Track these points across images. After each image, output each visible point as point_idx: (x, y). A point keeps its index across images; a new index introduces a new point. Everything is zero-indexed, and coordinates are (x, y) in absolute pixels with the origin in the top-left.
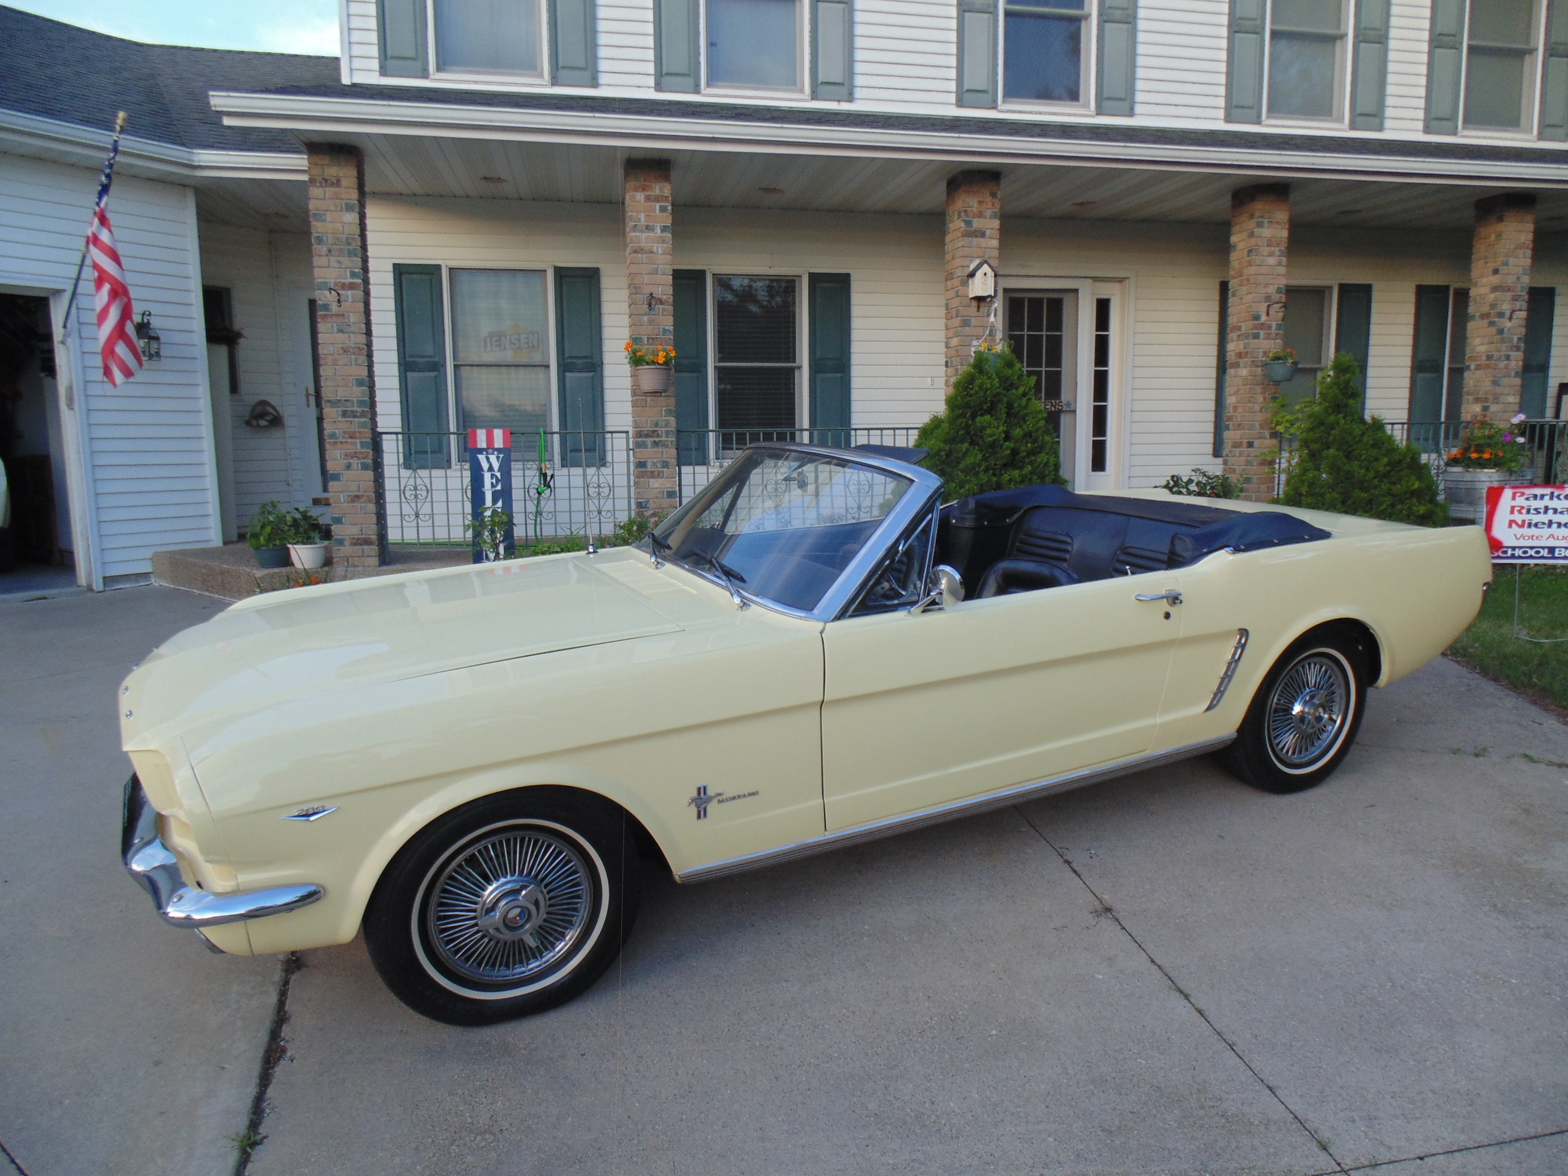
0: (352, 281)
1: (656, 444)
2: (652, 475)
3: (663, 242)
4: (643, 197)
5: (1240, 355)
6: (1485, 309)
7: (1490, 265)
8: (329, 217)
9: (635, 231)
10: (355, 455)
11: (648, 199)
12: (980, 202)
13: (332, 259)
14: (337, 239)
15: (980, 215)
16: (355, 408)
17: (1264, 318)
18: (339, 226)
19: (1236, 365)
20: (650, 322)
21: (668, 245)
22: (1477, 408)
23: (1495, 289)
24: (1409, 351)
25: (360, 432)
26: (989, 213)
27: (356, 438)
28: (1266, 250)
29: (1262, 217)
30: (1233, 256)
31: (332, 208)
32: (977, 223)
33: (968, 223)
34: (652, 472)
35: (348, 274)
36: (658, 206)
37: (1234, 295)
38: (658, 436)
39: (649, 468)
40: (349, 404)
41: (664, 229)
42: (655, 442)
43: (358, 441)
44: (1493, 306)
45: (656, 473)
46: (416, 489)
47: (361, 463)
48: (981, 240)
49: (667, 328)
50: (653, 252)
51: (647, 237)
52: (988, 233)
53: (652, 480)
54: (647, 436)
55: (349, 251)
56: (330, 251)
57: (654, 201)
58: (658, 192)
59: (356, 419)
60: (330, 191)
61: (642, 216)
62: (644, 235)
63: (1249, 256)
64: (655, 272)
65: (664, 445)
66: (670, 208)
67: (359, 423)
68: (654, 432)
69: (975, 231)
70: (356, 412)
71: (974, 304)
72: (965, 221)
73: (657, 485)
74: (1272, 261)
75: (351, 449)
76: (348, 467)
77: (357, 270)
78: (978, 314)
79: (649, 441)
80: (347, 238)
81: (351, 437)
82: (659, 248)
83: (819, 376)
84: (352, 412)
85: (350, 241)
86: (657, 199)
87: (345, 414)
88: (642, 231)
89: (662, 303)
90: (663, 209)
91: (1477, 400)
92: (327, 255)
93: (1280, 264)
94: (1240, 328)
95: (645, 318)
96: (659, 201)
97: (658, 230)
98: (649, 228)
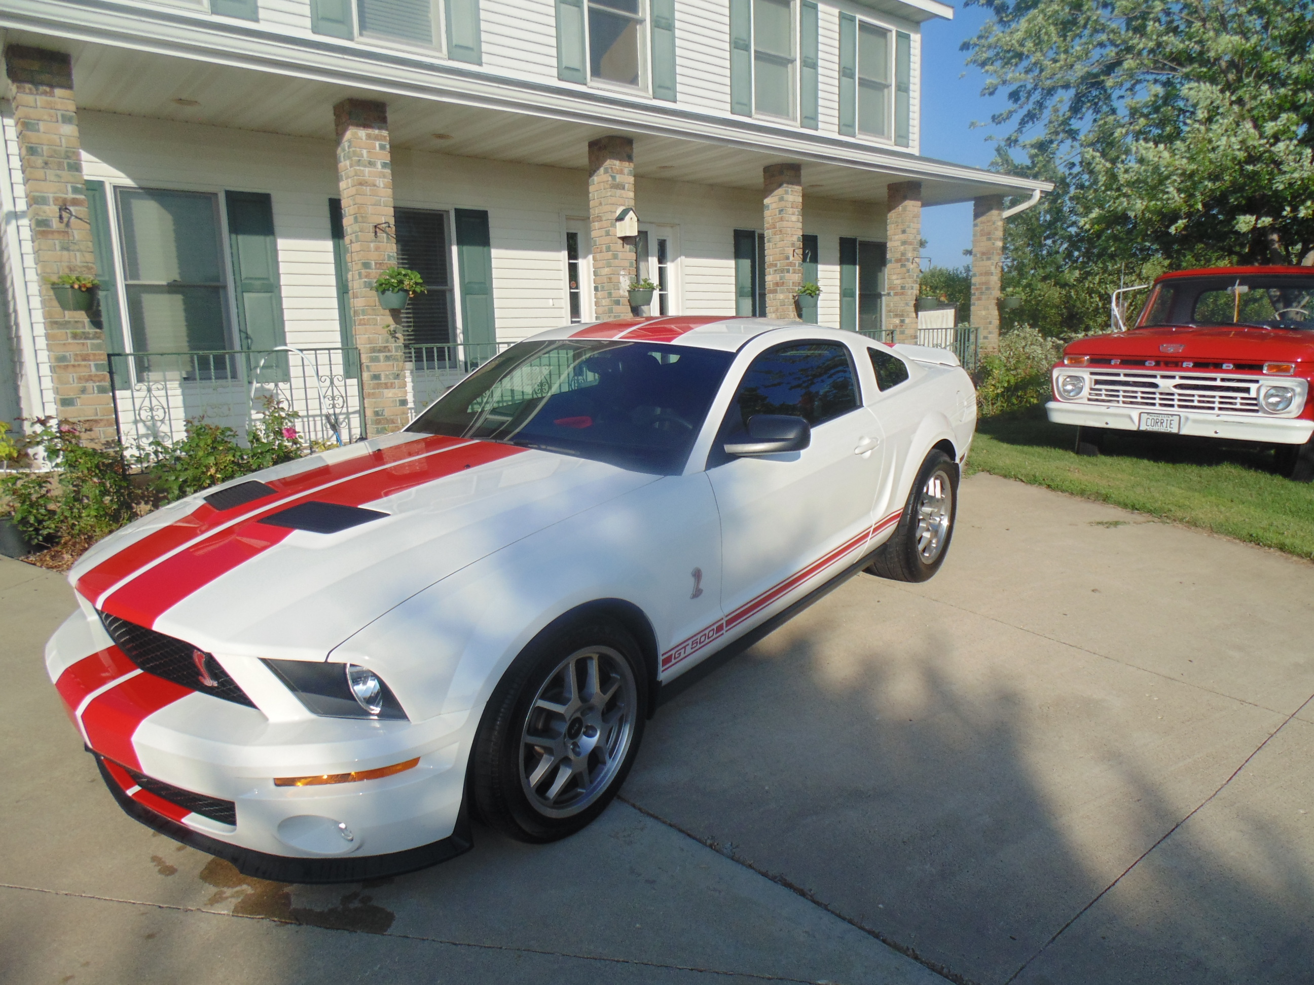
0: (74, 196)
1: (387, 358)
2: (386, 386)
3: (384, 177)
4: (364, 135)
5: (777, 284)
6: (898, 256)
7: (899, 227)
8: (42, 126)
9: (359, 165)
10: (90, 378)
11: (369, 136)
12: (620, 162)
13: (48, 171)
14: (55, 151)
15: (621, 173)
16: (87, 330)
17: (791, 258)
18: (56, 137)
19: (775, 291)
20: (377, 249)
21: (389, 179)
22: (897, 321)
23: (904, 243)
24: (838, 282)
25: (94, 355)
26: (626, 171)
27: (89, 360)
28: (790, 210)
30: (767, 213)
31: (46, 117)
32: (619, 178)
33: (614, 178)
34: (386, 384)
35: (70, 189)
36: (377, 144)
37: (769, 241)
38: (389, 351)
39: (383, 380)
40: (80, 325)
41: (384, 165)
42: (386, 356)
43: (92, 363)
44: (903, 254)
45: (389, 385)
46: (151, 409)
47: (98, 387)
48: (623, 191)
49: (391, 254)
50: (375, 185)
51: (369, 172)
52: (627, 186)
53: (386, 391)
54: (380, 351)
55: (68, 164)
56: (46, 163)
57: (374, 140)
58: (378, 131)
59: (89, 341)
60: (42, 99)
61: (365, 152)
62: (367, 170)
63: (780, 214)
64: (377, 204)
65: (394, 359)
66: (388, 146)
67: (92, 344)
68: (385, 347)
69: (618, 184)
70: (89, 333)
71: (620, 242)
72: (612, 176)
73: (390, 395)
74: (794, 218)
75: (84, 373)
76: (83, 391)
77: (79, 186)
78: (623, 250)
79: (381, 356)
80: (67, 152)
81: (84, 360)
82: (380, 182)
83: (468, 297)
84: (83, 333)
85: (70, 154)
86: (376, 138)
87: (75, 336)
88: (365, 166)
90: (382, 147)
91: (896, 316)
92: (43, 168)
93: (798, 221)
94: (776, 265)
95: (372, 245)
96: (378, 140)
97: (379, 166)
98: (371, 164)
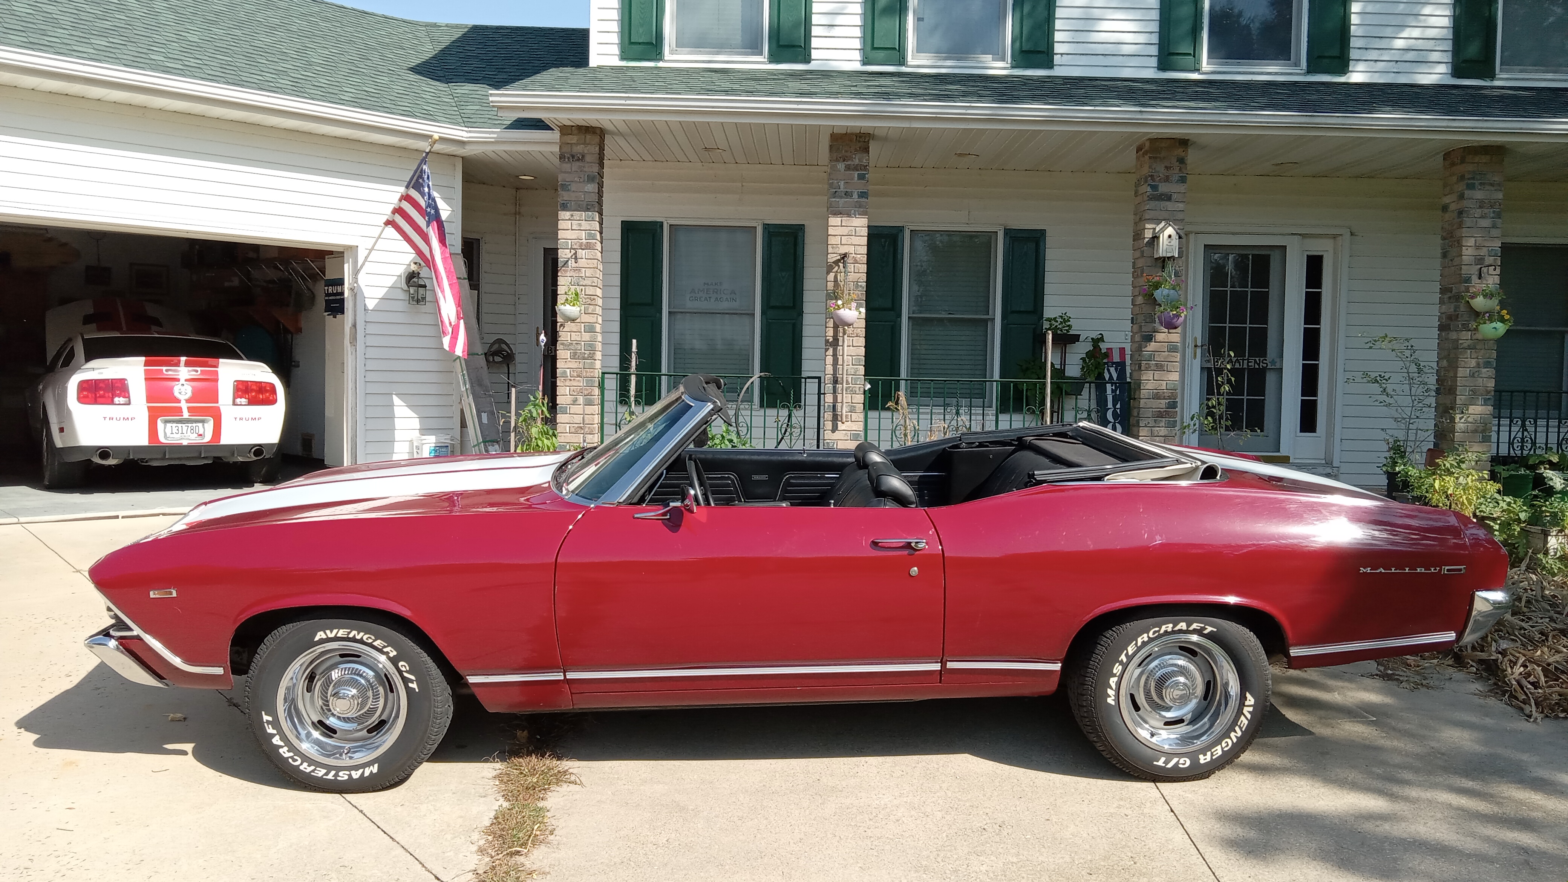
0: (588, 241)
3: (860, 206)
4: (843, 166)
8: (573, 187)
9: (834, 197)
10: (580, 393)
11: (848, 168)
12: (1166, 167)
13: (573, 222)
14: (579, 205)
15: (1167, 179)
16: (584, 351)
17: (1475, 280)
18: (580, 194)
20: (845, 279)
21: (864, 209)
25: (588, 372)
26: (1176, 178)
27: (582, 377)
28: (1478, 212)
29: (1473, 178)
30: (1445, 217)
31: (576, 179)
32: (1163, 188)
33: (1154, 188)
35: (585, 235)
36: (856, 174)
37: (1445, 256)
40: (579, 348)
41: (861, 195)
45: (843, 417)
48: (1168, 203)
49: (859, 284)
51: (845, 203)
52: (1174, 196)
53: (839, 423)
55: (587, 215)
56: (572, 216)
57: (853, 170)
58: (857, 162)
59: (583, 361)
60: (576, 165)
61: (842, 184)
62: (843, 201)
63: (1459, 217)
64: (852, 234)
65: (854, 391)
66: (867, 176)
67: (586, 364)
69: (1162, 195)
70: (584, 354)
71: (1158, 264)
72: (1151, 186)
73: (843, 427)
74: (1485, 223)
75: (577, 387)
76: (575, 402)
77: (593, 232)
80: (587, 205)
81: (578, 377)
82: (856, 213)
84: (581, 354)
85: (590, 207)
86: (856, 168)
87: (574, 356)
88: (841, 197)
89: (856, 262)
90: (861, 178)
92: (569, 220)
93: (1494, 226)
96: (857, 170)
97: (855, 196)
98: (847, 194)
